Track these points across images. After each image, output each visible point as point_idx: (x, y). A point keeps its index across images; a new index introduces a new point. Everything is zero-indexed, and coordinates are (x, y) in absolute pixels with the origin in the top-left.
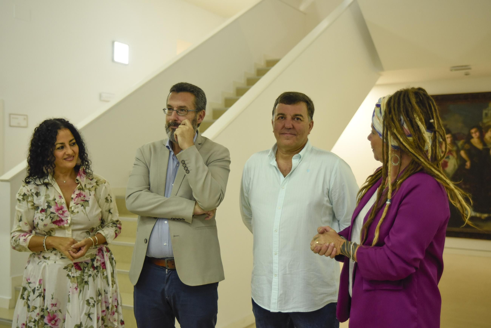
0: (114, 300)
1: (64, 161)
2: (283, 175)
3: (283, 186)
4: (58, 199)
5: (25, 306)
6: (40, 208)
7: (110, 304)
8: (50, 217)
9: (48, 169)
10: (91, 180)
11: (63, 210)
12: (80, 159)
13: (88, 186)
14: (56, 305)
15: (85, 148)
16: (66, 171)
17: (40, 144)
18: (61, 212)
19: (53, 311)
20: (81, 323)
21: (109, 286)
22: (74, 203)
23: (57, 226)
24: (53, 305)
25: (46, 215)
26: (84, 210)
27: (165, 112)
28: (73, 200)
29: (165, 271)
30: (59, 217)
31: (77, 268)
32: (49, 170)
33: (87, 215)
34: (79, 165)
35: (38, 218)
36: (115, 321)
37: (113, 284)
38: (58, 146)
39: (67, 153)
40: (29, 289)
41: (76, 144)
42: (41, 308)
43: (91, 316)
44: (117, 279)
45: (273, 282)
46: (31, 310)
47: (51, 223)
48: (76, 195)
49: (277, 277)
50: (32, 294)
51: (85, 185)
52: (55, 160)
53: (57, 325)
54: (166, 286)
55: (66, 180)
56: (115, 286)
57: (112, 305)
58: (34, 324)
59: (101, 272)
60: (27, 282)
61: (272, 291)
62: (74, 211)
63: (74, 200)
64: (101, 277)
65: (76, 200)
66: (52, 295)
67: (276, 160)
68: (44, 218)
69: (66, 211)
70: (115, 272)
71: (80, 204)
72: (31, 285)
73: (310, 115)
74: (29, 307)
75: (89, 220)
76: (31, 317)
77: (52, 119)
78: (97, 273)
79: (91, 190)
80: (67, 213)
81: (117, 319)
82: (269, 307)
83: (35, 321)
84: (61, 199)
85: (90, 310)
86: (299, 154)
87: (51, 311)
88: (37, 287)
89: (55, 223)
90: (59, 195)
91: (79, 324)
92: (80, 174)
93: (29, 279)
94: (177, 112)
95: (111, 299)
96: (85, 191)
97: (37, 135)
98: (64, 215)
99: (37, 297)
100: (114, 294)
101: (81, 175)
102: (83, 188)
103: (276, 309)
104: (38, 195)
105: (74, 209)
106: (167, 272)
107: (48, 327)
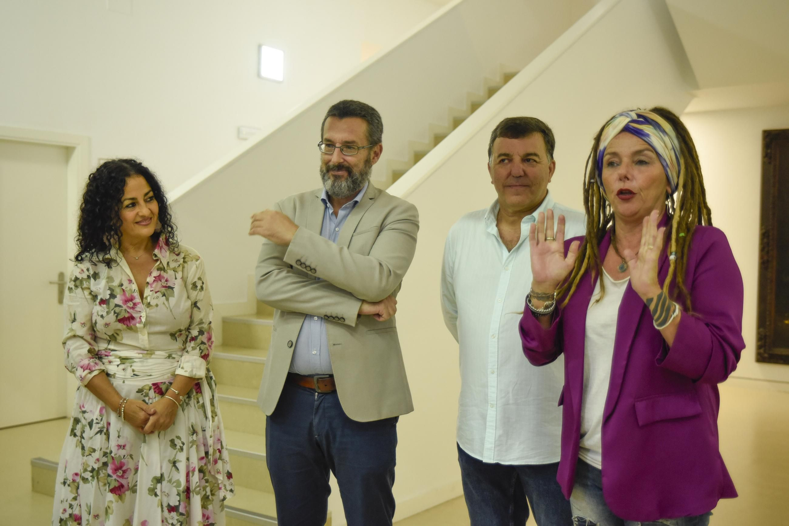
0: (216, 441)
1: (137, 226)
2: (507, 248)
3: (507, 266)
4: (126, 284)
5: (78, 447)
6: (99, 298)
7: (210, 446)
8: (115, 312)
9: (110, 238)
10: (178, 255)
11: (134, 301)
12: (161, 222)
13: (172, 265)
14: (124, 446)
15: (167, 206)
16: (138, 242)
17: (98, 200)
18: (130, 304)
19: (119, 456)
20: (162, 475)
21: (208, 420)
22: (151, 291)
23: (125, 327)
24: (119, 446)
25: (108, 308)
26: (166, 303)
27: (320, 149)
28: (149, 286)
29: (315, 396)
30: (128, 312)
31: (157, 391)
32: (112, 240)
33: (171, 311)
34: (159, 231)
35: (96, 314)
36: (219, 472)
37: (214, 416)
38: (127, 203)
39: (141, 214)
40: (84, 422)
41: (154, 198)
42: (102, 450)
43: (177, 465)
44: (218, 408)
45: (488, 416)
46: (87, 453)
47: (115, 322)
48: (154, 279)
49: (494, 409)
50: (87, 428)
51: (168, 263)
52: (120, 226)
53: (125, 478)
54: (315, 419)
55: (140, 255)
56: (216, 418)
57: (214, 449)
58: (91, 474)
59: (194, 399)
60: (80, 410)
61: (486, 429)
62: (151, 304)
63: (151, 285)
64: (195, 406)
65: (154, 286)
66: (118, 431)
67: (497, 226)
68: (105, 314)
69: (138, 303)
70: (215, 398)
71: (161, 292)
72: (86, 415)
73: (549, 152)
74: (83, 448)
75: (175, 318)
76: (87, 464)
77: (117, 160)
78: (188, 399)
79: (177, 270)
80: (140, 307)
81: (221, 470)
82: (482, 455)
83: (93, 470)
84: (132, 284)
85: (175, 455)
86: (533, 216)
87: (117, 456)
88: (97, 419)
89: (121, 321)
90: (128, 278)
91: (159, 475)
92: (159, 246)
93: (83, 406)
94: (342, 150)
95: (212, 439)
96: (167, 273)
97: (94, 185)
98: (136, 309)
99: (97, 434)
100: (216, 432)
101: (161, 248)
102: (164, 268)
103: (492, 458)
104: (97, 277)
105: (151, 299)
106: (316, 397)
107: (112, 479)
